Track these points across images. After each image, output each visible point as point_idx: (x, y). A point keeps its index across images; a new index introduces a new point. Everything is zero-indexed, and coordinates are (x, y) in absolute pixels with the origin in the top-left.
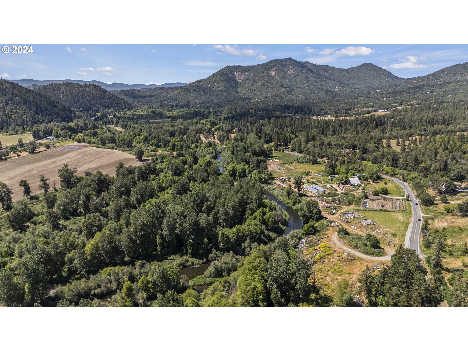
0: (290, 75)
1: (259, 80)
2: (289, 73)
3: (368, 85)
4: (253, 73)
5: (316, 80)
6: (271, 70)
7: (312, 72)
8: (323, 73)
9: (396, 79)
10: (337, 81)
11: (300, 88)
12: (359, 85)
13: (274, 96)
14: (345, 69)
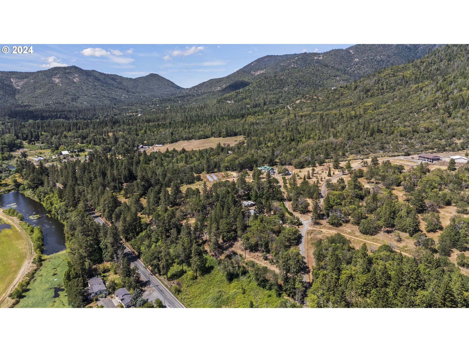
0: (75, 83)
1: (40, 87)
2: (75, 81)
3: (153, 93)
4: (33, 79)
5: (104, 88)
6: (55, 78)
7: (99, 80)
8: (111, 82)
9: (178, 88)
10: (125, 89)
11: (86, 95)
12: (144, 93)
13: (56, 103)
14: (132, 79)
